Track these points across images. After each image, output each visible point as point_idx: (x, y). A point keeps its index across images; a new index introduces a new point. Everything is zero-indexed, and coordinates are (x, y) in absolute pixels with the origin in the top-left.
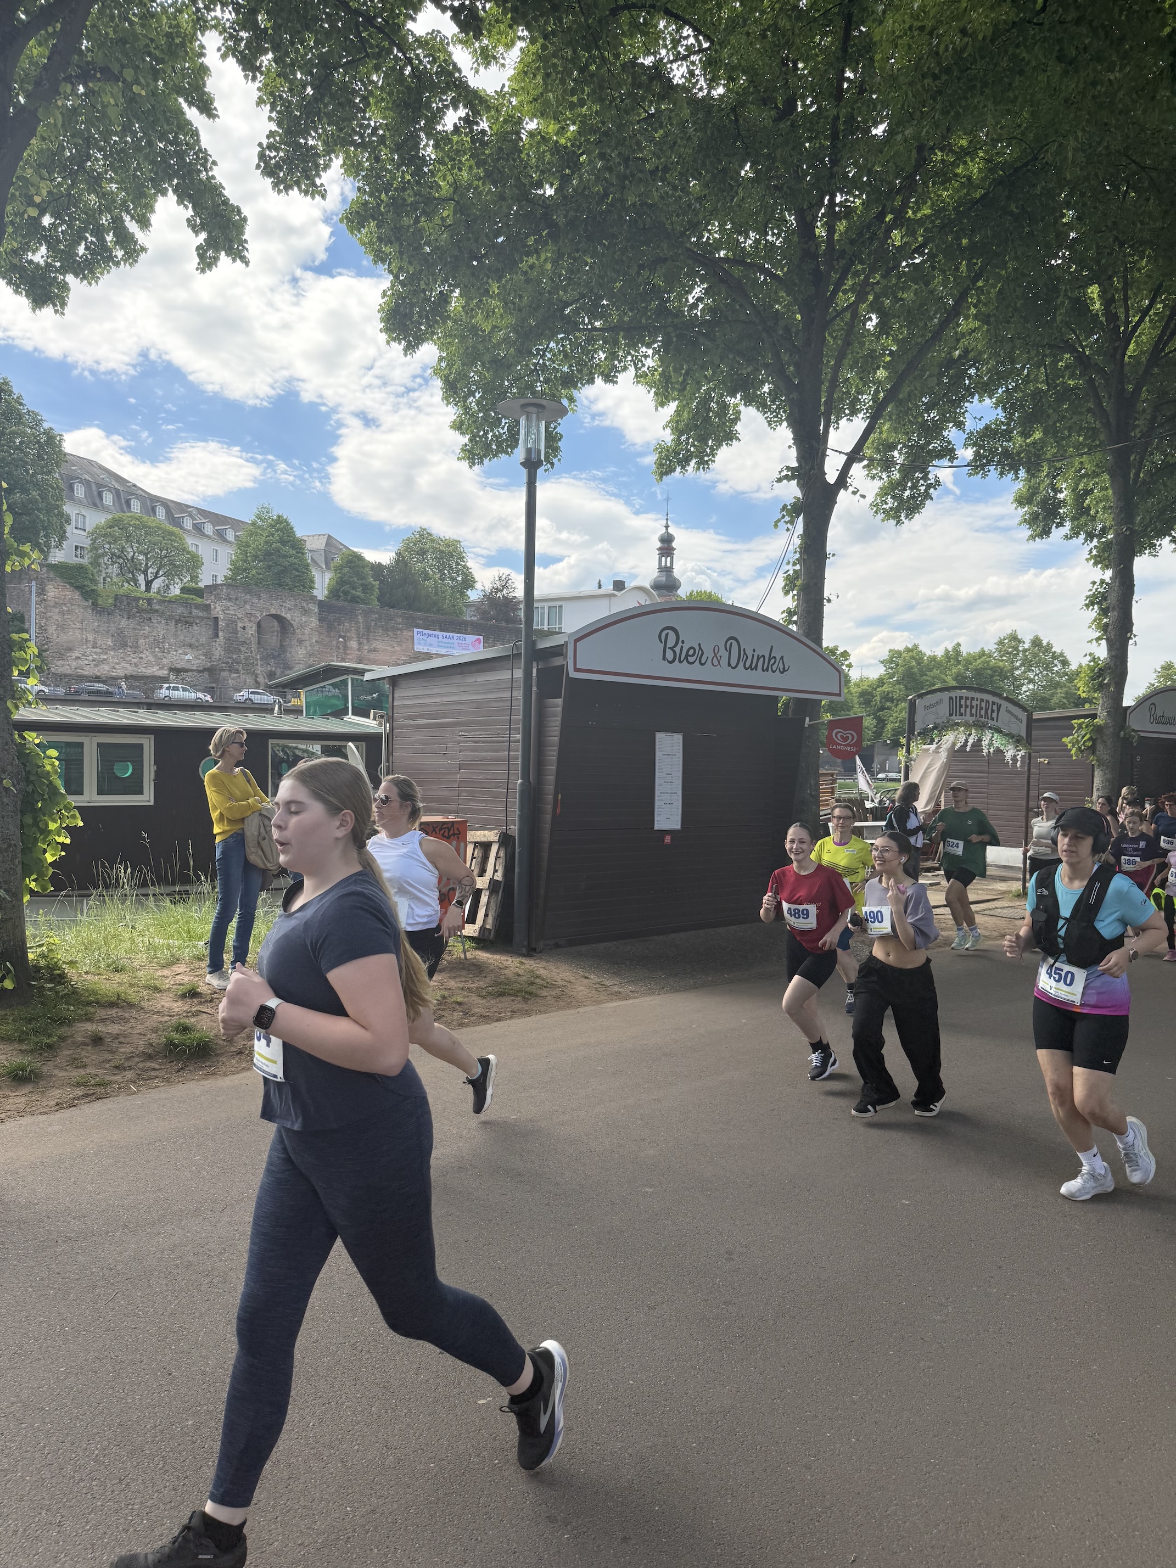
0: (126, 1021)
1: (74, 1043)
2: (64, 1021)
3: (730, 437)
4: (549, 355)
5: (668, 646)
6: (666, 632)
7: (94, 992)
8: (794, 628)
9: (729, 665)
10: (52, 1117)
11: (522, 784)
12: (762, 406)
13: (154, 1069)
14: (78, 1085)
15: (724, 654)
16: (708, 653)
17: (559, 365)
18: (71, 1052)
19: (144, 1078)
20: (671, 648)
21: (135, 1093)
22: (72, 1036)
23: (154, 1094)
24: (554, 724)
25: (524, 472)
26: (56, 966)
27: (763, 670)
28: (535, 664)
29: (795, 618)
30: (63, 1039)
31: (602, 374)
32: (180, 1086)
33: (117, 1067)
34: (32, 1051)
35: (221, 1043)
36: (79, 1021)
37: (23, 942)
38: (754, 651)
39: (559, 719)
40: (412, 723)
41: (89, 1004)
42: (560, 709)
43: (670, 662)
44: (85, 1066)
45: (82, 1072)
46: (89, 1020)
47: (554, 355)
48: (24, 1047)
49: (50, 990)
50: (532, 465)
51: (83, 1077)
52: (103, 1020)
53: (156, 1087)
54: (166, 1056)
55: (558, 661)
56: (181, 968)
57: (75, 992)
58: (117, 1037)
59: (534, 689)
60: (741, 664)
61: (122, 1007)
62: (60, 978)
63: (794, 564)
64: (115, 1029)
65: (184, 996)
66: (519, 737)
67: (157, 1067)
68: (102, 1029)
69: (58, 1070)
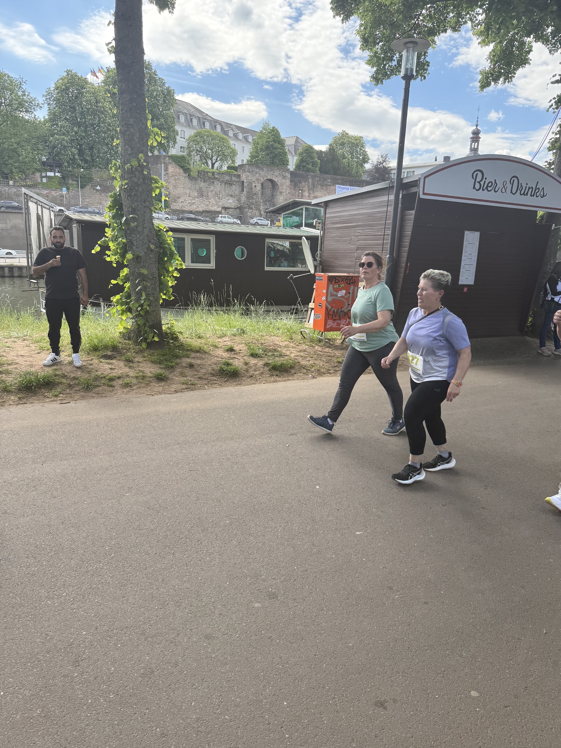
0: (204, 359)
1: (182, 366)
2: (177, 357)
3: (524, 61)
4: (421, 18)
5: (477, 181)
6: (476, 173)
7: (190, 346)
8: (552, 171)
9: (512, 192)
10: (173, 395)
11: (389, 257)
12: (545, 41)
13: (215, 380)
14: (183, 384)
15: (509, 186)
16: (500, 185)
17: (427, 23)
18: (181, 370)
19: (210, 383)
20: (479, 182)
21: (207, 389)
22: (181, 363)
23: (214, 390)
24: (409, 225)
25: (404, 82)
26: (174, 334)
27: (531, 196)
28: (401, 192)
29: (553, 166)
30: (177, 364)
31: (451, 27)
32: (226, 388)
33: (199, 378)
34: (165, 368)
35: (243, 371)
36: (184, 357)
37: (161, 322)
38: (527, 184)
39: (412, 222)
40: (334, 226)
41: (188, 350)
42: (413, 216)
43: (477, 190)
44: (186, 376)
45: (185, 379)
46: (188, 357)
47: (424, 18)
48: (161, 366)
49: (172, 343)
50: (408, 78)
51: (185, 381)
52: (194, 358)
53: (216, 387)
54: (220, 375)
55: (414, 190)
56: (227, 339)
57: (182, 345)
58: (199, 365)
59: (400, 205)
60: (519, 192)
61: (202, 353)
62: (176, 339)
63: (556, 134)
64: (199, 362)
65: (227, 351)
66: (390, 232)
67: (216, 379)
68: (193, 361)
69: (176, 377)
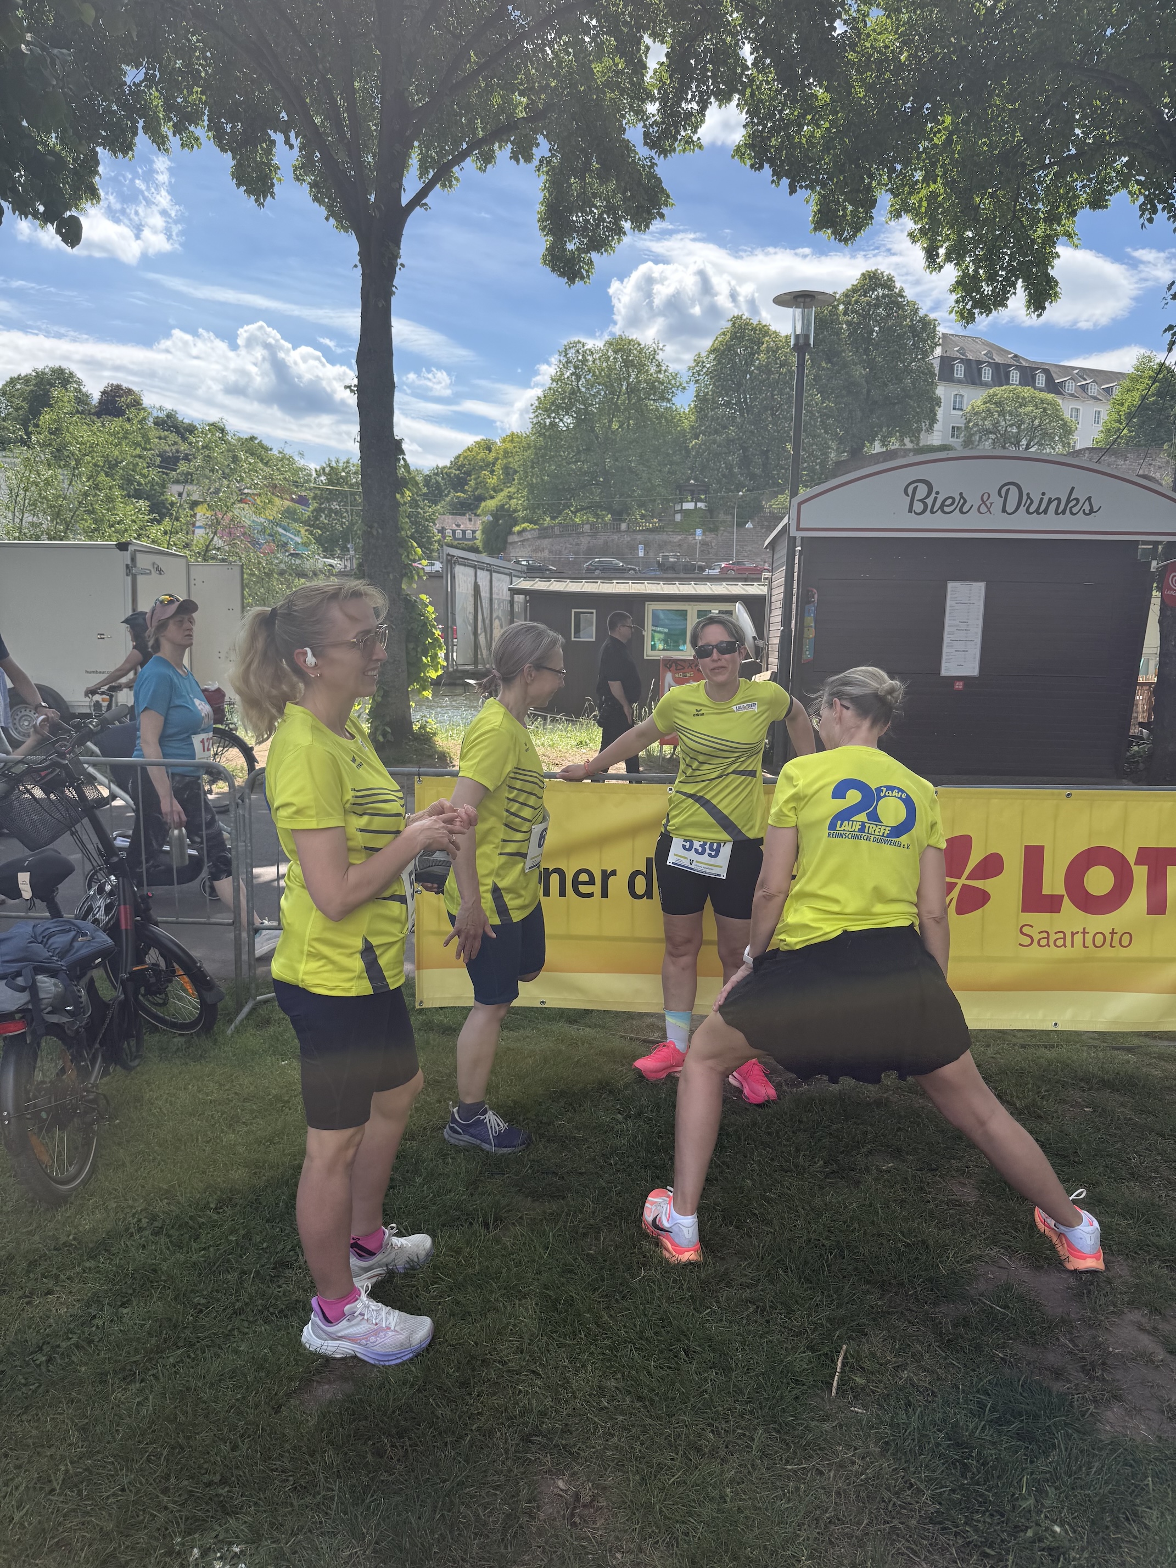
5: (916, 498)
6: (915, 485)
9: (1004, 510)
15: (996, 500)
16: (973, 500)
20: (921, 500)
27: (1057, 513)
43: (919, 514)
60: (1022, 509)
